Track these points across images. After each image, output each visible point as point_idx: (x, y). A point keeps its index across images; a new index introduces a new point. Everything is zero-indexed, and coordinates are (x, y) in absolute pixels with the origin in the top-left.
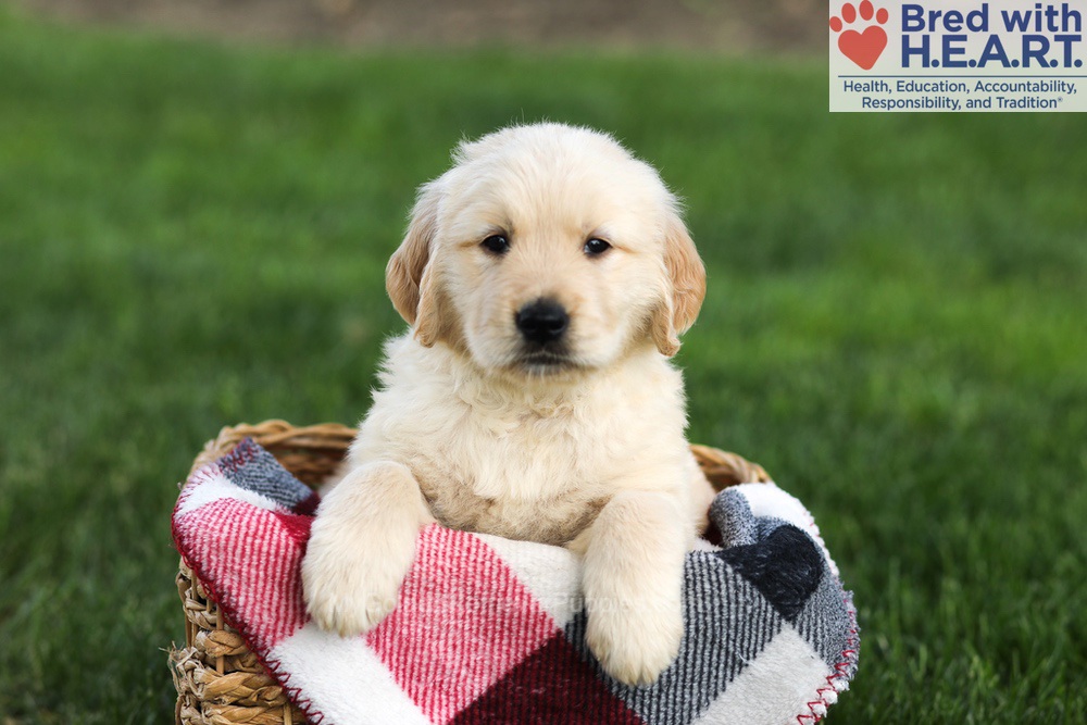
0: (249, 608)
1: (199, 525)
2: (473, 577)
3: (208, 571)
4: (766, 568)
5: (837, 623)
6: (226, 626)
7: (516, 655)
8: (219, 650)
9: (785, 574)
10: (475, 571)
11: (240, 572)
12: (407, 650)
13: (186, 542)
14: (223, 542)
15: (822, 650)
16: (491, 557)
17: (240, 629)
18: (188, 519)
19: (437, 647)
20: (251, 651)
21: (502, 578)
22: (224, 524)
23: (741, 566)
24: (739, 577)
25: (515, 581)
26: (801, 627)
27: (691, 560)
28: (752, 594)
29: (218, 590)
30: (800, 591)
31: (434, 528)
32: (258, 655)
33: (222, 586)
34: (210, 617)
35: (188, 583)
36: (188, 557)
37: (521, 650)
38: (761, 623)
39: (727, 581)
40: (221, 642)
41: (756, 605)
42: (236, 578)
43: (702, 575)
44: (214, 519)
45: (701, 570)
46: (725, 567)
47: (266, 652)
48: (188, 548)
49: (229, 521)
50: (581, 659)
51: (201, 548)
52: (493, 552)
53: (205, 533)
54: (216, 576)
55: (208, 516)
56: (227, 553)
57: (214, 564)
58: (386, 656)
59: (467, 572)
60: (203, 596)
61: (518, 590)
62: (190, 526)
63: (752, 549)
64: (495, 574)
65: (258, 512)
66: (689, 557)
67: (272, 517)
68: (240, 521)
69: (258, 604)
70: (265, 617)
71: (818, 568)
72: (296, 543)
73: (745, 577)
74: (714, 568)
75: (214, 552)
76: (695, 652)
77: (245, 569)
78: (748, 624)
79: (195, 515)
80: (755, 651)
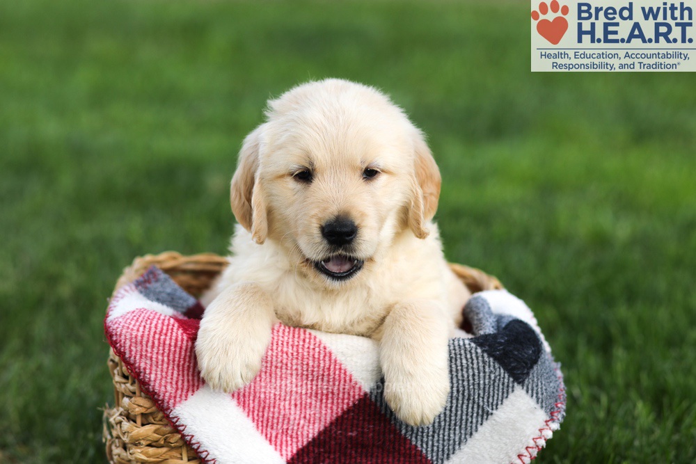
0: (158, 382)
1: (123, 326)
2: (308, 358)
3: (130, 357)
4: (504, 349)
5: (551, 385)
6: (142, 394)
7: (337, 410)
8: (138, 410)
9: (516, 353)
10: (309, 355)
11: (151, 358)
12: (264, 408)
13: (114, 338)
14: (139, 338)
15: (542, 402)
16: (319, 345)
17: (152, 396)
18: (116, 323)
19: (284, 406)
20: (159, 410)
21: (327, 358)
22: (140, 326)
23: (487, 348)
24: (485, 355)
25: (336, 361)
26: (528, 388)
27: (453, 344)
28: (494, 366)
29: (137, 370)
30: (526, 364)
31: (280, 326)
32: (164, 413)
33: (139, 367)
34: (132, 388)
35: (116, 365)
36: (116, 348)
37: (340, 406)
38: (501, 386)
39: (477, 358)
40: (139, 404)
41: (497, 373)
42: (148, 362)
43: (461, 355)
44: (133, 323)
45: (460, 351)
46: (476, 349)
47: (169, 411)
48: (116, 342)
49: (143, 324)
50: (380, 411)
51: (124, 343)
52: (320, 342)
53: (127, 332)
54: (135, 361)
55: (129, 321)
56: (142, 346)
57: (133, 353)
58: (250, 413)
59: (303, 355)
60: (126, 374)
61: (337, 367)
62: (117, 328)
63: (494, 336)
64: (322, 356)
65: (162, 317)
66: (452, 342)
67: (172, 321)
68: (151, 324)
69: (164, 379)
70: (169, 387)
71: (539, 348)
72: (188, 338)
73: (490, 355)
74: (469, 349)
75: (133, 345)
76: (457, 406)
77: (154, 356)
78: (492, 386)
79: (120, 320)
80: (497, 405)
